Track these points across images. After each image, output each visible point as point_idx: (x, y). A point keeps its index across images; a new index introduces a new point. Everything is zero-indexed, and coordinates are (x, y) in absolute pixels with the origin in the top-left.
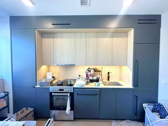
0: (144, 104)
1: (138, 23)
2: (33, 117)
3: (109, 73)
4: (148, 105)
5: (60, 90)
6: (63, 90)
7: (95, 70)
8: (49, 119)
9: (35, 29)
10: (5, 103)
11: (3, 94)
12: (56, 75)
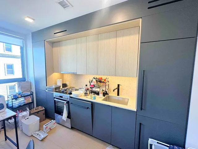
0: (150, 140)
1: (149, 8)
2: (45, 115)
3: (119, 85)
4: (158, 143)
5: (60, 97)
6: (62, 97)
7: (100, 81)
8: (52, 120)
9: (45, 40)
10: (31, 99)
11: (29, 93)
12: (68, 82)
